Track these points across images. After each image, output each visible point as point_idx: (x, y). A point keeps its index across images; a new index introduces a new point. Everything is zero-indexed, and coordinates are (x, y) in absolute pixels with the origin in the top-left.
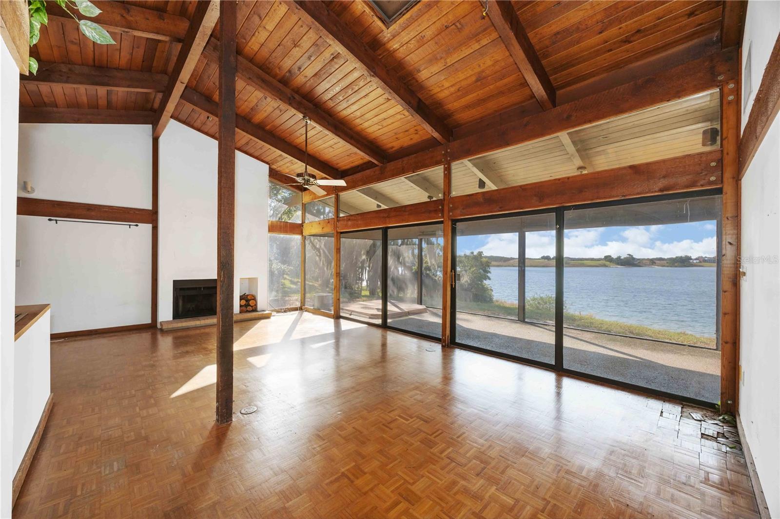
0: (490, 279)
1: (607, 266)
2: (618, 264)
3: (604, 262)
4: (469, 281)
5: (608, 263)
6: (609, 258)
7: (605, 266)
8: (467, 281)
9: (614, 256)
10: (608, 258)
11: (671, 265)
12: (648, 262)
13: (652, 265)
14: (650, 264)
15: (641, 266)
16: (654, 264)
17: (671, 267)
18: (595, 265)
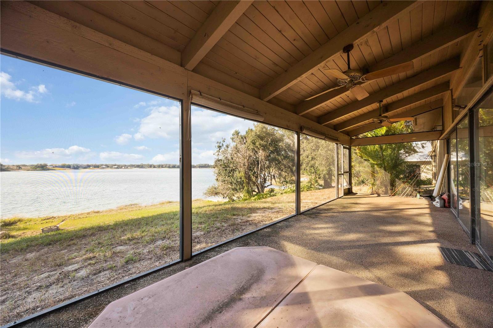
11: (34, 169)
12: (15, 167)
13: (19, 169)
14: (16, 169)
15: (10, 171)
16: (20, 169)
17: (34, 170)
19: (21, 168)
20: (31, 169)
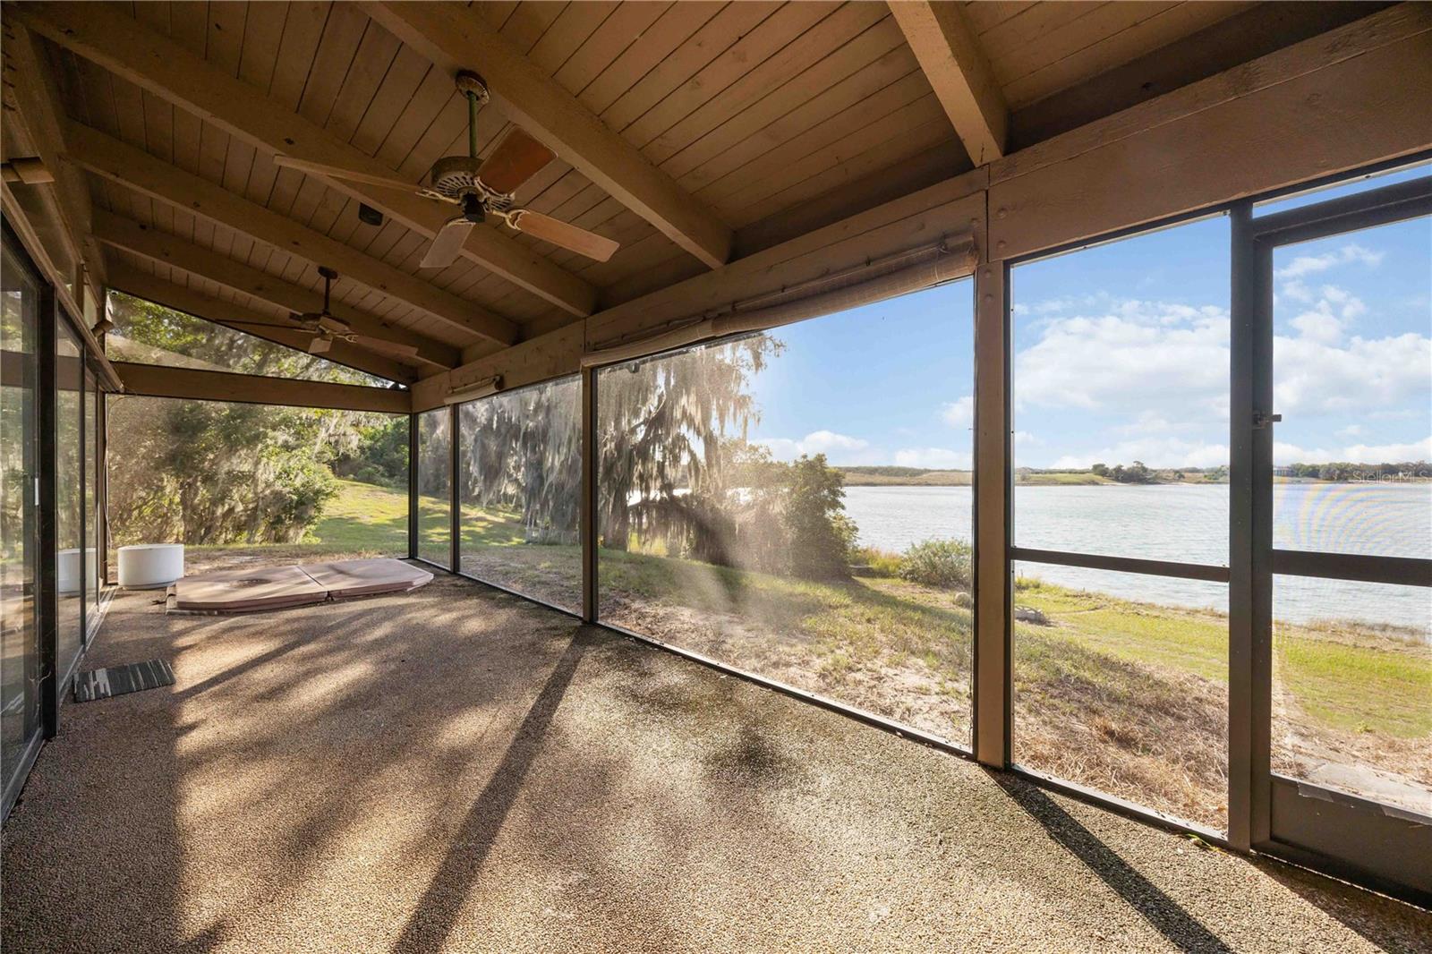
0: (843, 508)
1: (1097, 484)
2: (1117, 480)
3: (1092, 476)
4: (784, 512)
5: (1100, 477)
6: (1101, 468)
7: (1094, 483)
8: (781, 512)
9: (1111, 465)
10: (1101, 471)
11: (1212, 481)
12: (1172, 475)
13: (1178, 481)
14: (1174, 480)
15: (1159, 484)
16: (1182, 479)
17: (1212, 483)
18: (1075, 480)
19: (1184, 477)
20: (1206, 480)
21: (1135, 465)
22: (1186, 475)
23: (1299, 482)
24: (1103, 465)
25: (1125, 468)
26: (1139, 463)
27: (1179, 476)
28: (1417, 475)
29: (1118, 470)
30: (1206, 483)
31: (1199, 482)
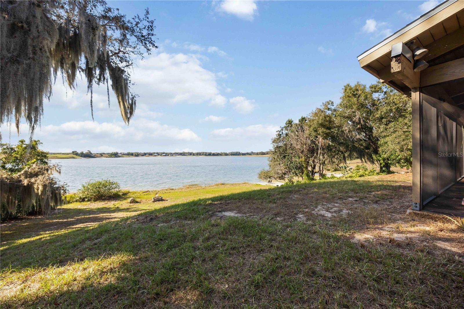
1: (75, 158)
2: (82, 157)
3: (72, 155)
5: (75, 156)
7: (73, 158)
9: (79, 152)
10: (75, 153)
12: (99, 155)
15: (95, 158)
18: (66, 157)
21: (88, 152)
22: (103, 155)
23: (130, 157)
24: (76, 152)
25: (84, 153)
26: (89, 151)
27: (102, 155)
28: (149, 155)
29: (82, 153)
30: (109, 157)
31: (107, 157)
